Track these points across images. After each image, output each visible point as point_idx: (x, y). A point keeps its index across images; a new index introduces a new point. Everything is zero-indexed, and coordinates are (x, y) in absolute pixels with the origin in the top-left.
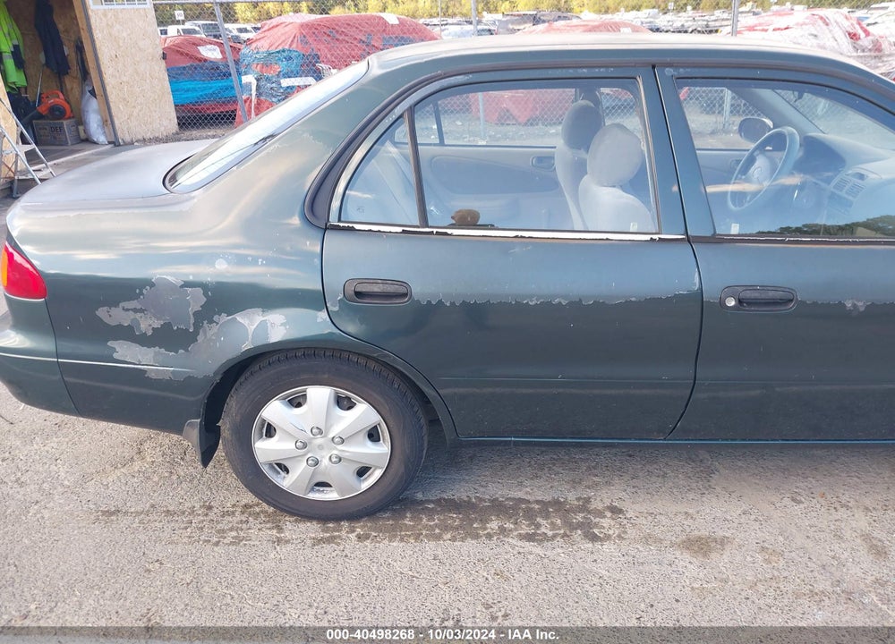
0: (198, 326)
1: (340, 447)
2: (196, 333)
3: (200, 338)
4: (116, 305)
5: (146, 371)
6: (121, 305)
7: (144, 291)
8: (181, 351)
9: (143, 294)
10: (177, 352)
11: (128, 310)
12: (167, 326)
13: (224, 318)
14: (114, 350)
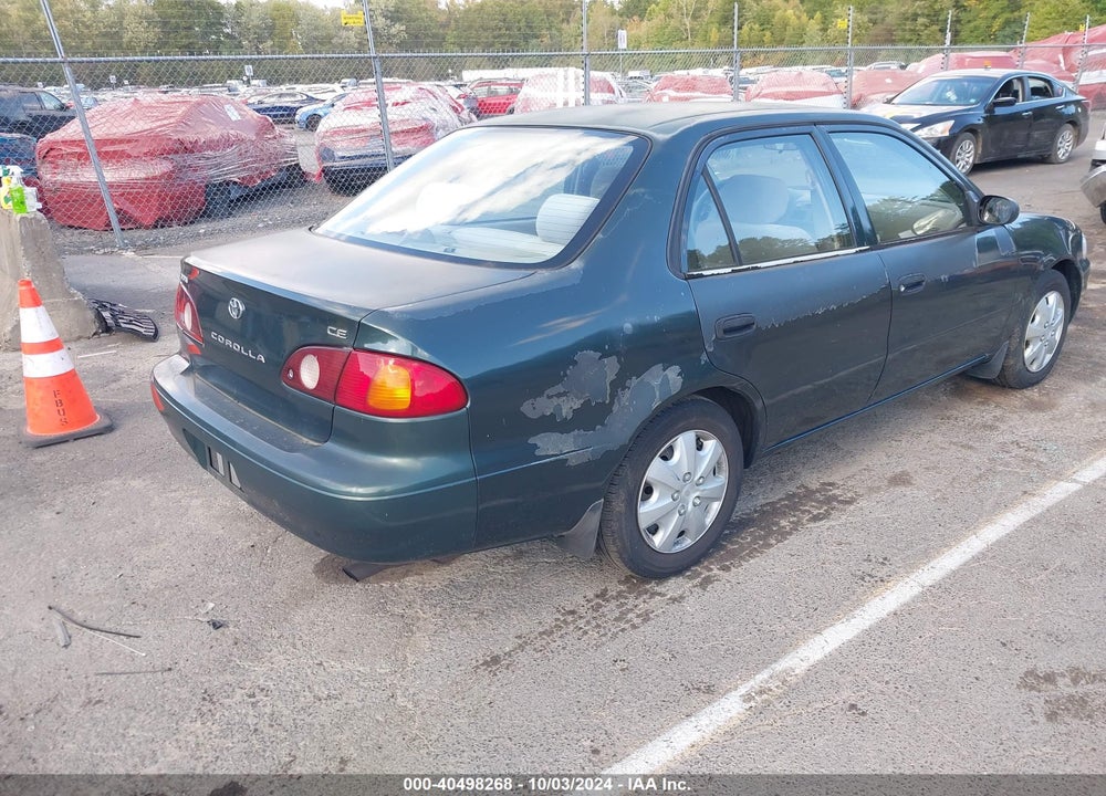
0: (613, 396)
1: (701, 488)
2: (612, 403)
3: (615, 408)
4: (540, 394)
5: (567, 460)
6: (546, 392)
7: (568, 372)
8: (598, 427)
9: (566, 375)
10: (594, 430)
11: (552, 396)
12: (587, 403)
13: (634, 381)
14: (535, 446)
